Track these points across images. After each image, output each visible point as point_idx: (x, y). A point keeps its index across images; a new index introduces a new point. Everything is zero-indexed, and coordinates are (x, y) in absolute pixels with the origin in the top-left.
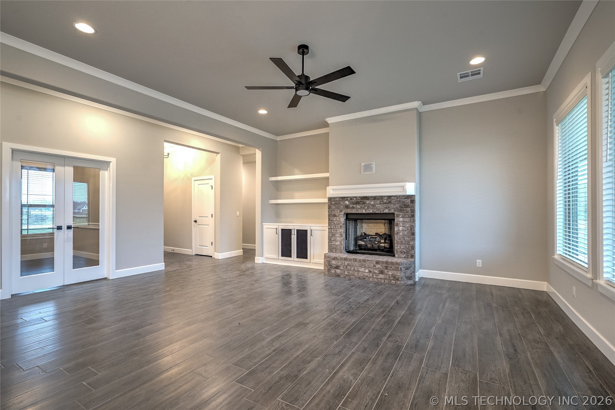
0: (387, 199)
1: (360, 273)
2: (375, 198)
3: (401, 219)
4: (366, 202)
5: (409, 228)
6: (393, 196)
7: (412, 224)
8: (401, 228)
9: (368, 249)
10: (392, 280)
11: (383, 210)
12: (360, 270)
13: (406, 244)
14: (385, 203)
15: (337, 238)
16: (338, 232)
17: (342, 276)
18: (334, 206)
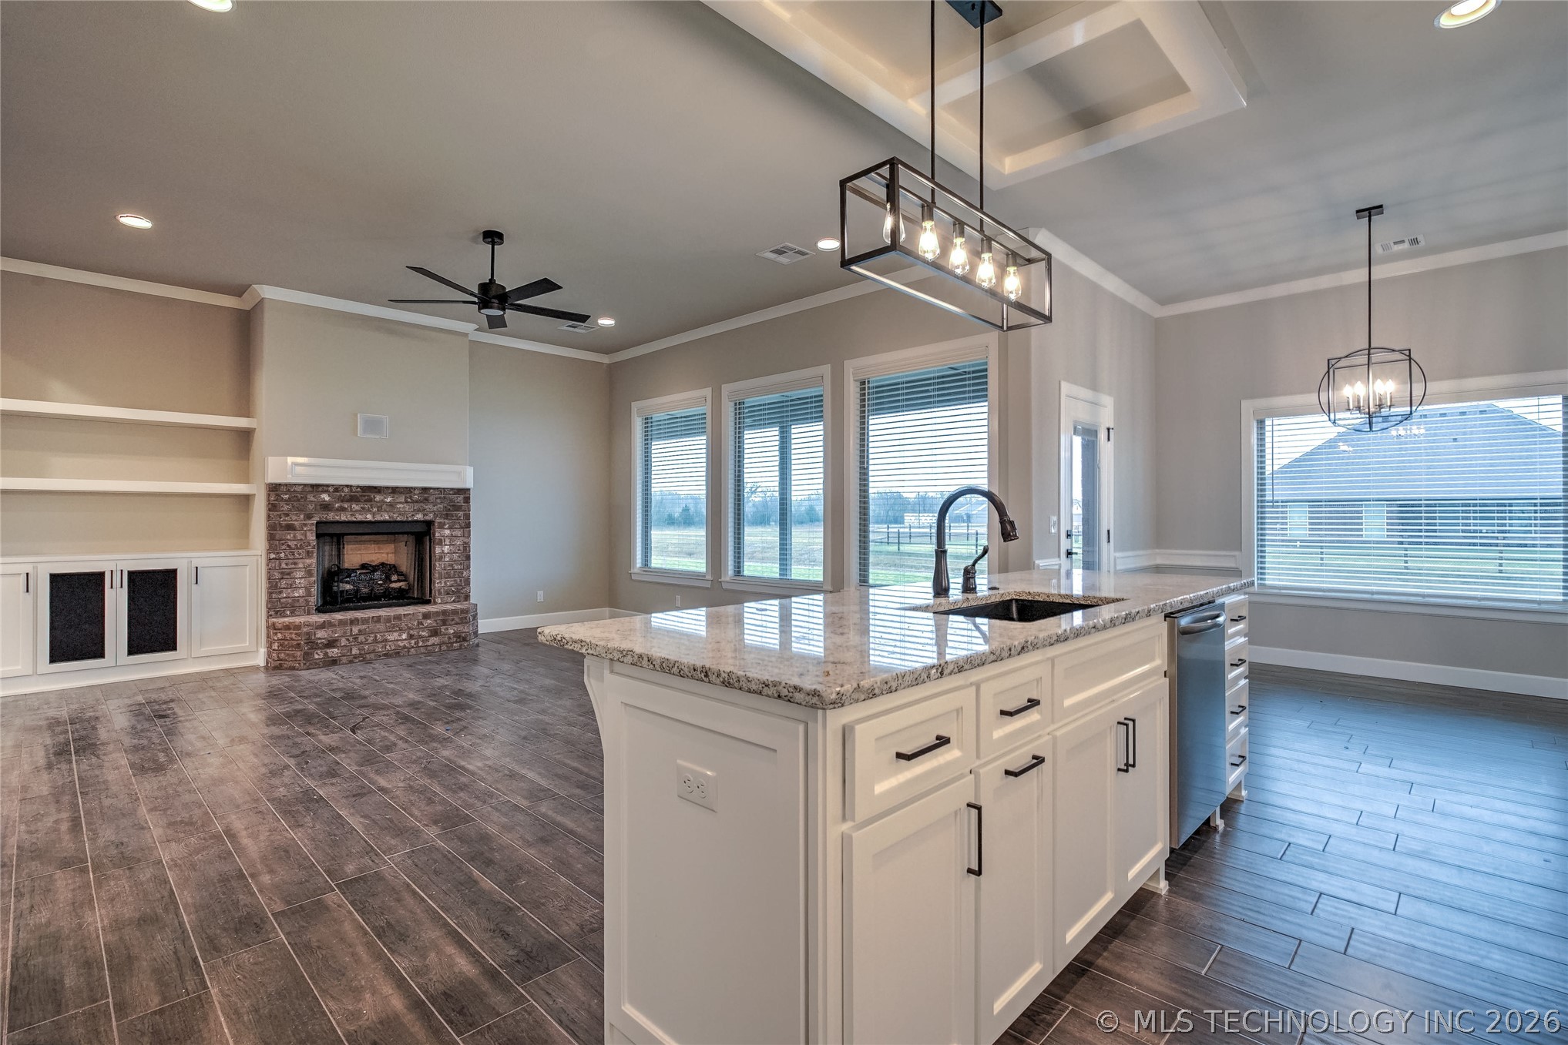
0: (420, 494)
1: (390, 643)
2: (395, 490)
3: (447, 532)
4: (375, 498)
5: (461, 548)
6: (431, 488)
7: (466, 540)
8: (446, 549)
9: (365, 599)
10: (454, 642)
11: (413, 515)
12: (389, 637)
13: (457, 576)
14: (417, 502)
15: (297, 581)
16: (301, 566)
17: (344, 660)
18: (288, 505)
